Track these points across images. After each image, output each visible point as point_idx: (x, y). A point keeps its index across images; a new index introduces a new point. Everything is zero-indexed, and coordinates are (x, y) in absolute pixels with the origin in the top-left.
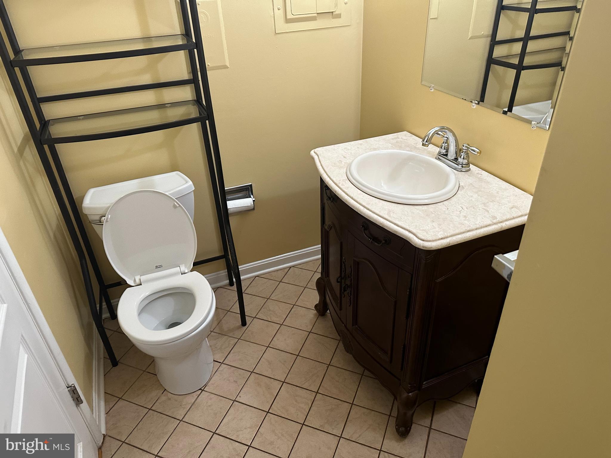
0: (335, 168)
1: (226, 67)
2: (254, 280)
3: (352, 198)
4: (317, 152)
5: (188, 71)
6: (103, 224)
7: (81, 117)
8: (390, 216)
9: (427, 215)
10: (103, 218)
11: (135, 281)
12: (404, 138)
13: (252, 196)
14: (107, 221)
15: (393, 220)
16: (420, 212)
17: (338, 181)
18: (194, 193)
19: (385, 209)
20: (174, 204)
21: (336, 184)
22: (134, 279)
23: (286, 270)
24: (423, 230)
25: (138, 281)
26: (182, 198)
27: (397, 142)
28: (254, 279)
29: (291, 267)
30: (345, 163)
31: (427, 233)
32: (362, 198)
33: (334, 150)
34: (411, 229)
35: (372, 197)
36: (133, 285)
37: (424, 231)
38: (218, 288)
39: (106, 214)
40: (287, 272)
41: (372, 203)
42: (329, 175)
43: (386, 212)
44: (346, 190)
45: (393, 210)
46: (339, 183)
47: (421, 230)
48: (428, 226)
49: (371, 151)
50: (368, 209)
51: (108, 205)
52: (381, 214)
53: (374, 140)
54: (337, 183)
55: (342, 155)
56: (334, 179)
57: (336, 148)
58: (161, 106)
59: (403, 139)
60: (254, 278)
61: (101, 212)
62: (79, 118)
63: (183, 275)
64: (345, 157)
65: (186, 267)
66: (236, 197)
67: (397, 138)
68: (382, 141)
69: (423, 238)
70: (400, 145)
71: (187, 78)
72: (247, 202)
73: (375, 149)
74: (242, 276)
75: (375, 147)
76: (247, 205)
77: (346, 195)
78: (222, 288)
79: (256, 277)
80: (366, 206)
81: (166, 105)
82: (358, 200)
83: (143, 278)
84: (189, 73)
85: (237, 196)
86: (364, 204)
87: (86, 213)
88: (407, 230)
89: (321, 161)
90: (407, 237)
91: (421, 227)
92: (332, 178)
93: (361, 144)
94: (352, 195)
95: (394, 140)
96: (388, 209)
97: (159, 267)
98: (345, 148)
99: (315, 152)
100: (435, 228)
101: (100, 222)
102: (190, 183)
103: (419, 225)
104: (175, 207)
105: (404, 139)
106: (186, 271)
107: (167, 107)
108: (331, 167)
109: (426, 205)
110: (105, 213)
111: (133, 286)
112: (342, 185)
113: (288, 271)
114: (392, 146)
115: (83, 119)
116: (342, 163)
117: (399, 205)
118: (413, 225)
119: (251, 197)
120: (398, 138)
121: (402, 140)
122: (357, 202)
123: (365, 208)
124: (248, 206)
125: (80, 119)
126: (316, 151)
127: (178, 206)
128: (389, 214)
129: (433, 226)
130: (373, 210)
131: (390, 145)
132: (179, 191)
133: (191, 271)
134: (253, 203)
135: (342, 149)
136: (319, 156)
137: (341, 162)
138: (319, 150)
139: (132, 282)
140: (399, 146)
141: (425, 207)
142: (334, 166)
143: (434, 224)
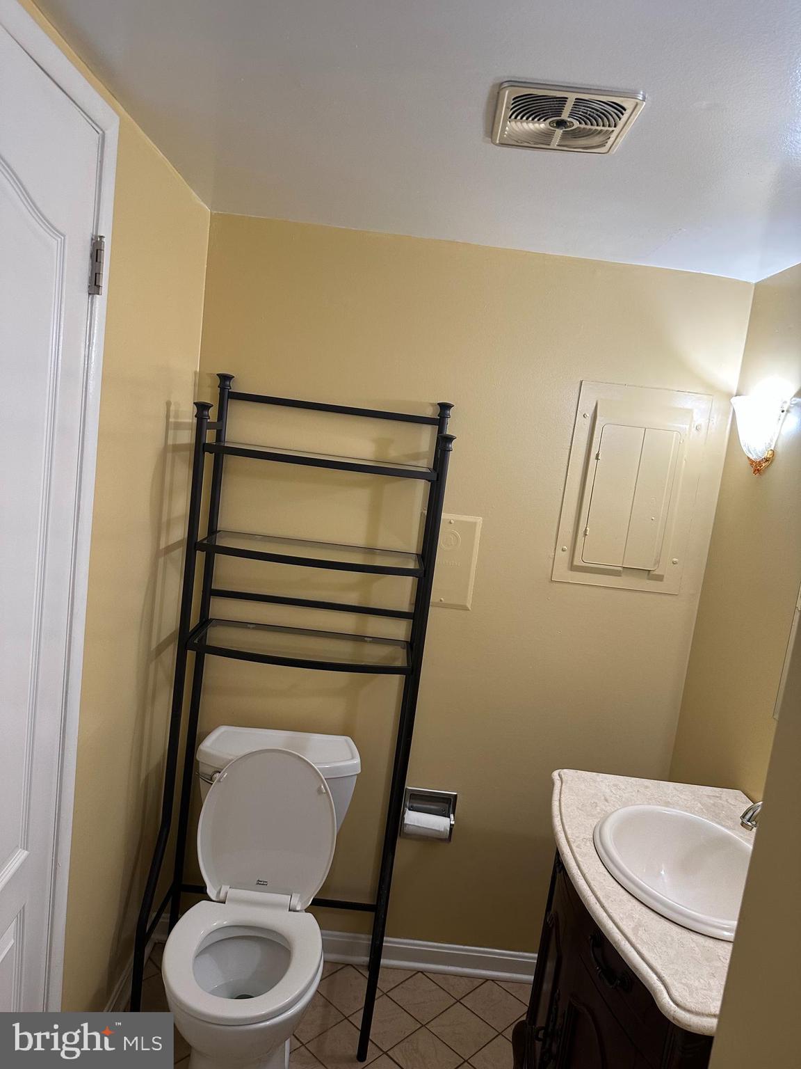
0: (580, 812)
1: (465, 608)
2: (414, 977)
3: (584, 876)
4: (563, 776)
5: (410, 600)
6: (212, 784)
7: (252, 626)
8: (636, 934)
9: (707, 960)
10: (218, 774)
11: (219, 893)
12: (732, 802)
13: (452, 816)
14: (219, 781)
15: (638, 943)
16: (696, 949)
17: (574, 837)
18: (357, 779)
19: (633, 917)
20: (321, 787)
21: (568, 842)
22: (219, 888)
23: (477, 983)
24: (684, 984)
25: (222, 895)
26: (335, 780)
27: (714, 805)
28: (414, 975)
29: (488, 980)
30: (602, 810)
31: (691, 993)
32: (602, 883)
33: (595, 781)
34: (663, 974)
35: (619, 886)
36: (214, 899)
37: (686, 988)
38: (348, 965)
39: (222, 770)
40: (478, 987)
41: (614, 897)
42: (564, 821)
43: (632, 925)
44: (579, 858)
45: (647, 926)
46: (574, 842)
47: (682, 983)
48: (699, 981)
49: (659, 805)
50: (603, 907)
51: (230, 758)
52: (620, 924)
53: (675, 788)
54: (571, 840)
55: (604, 795)
56: (569, 832)
57: (598, 780)
58: (358, 638)
59: (728, 802)
60: (415, 972)
61: (217, 765)
62: (249, 626)
63: (292, 912)
64: (606, 800)
65: (301, 898)
66: (426, 808)
67: (718, 797)
68: (687, 793)
69: (678, 999)
70: (717, 812)
71: (407, 611)
72: (441, 823)
73: (667, 804)
74: (384, 958)
75: (669, 800)
76: (437, 829)
77: (577, 867)
78: (354, 967)
79: (419, 972)
80: (602, 899)
81: (366, 639)
82: (593, 883)
83: (233, 893)
84: (410, 604)
85: (428, 806)
86: (599, 894)
87: (199, 759)
88: (656, 973)
89: (563, 792)
90: (651, 986)
91: (686, 978)
92: (566, 827)
93: (647, 787)
94: (585, 871)
95: (710, 799)
96: (639, 919)
97: (261, 884)
98: (615, 785)
99: (559, 775)
100: (711, 990)
101: (211, 780)
102: (357, 761)
103: (683, 972)
104: (319, 791)
105: (731, 804)
106: (298, 908)
107: (366, 641)
108: (575, 808)
109: (715, 940)
110: (222, 768)
111: (214, 901)
112: (577, 847)
113: (480, 985)
114: (702, 809)
115: (253, 628)
116: (598, 808)
117: (663, 920)
118: (671, 966)
119: (449, 817)
120: (720, 798)
121: (726, 803)
122: (589, 886)
123: (598, 903)
124: (439, 831)
125: (249, 628)
126: (562, 773)
127: (324, 791)
128: (636, 929)
129: (709, 984)
130: (610, 910)
131: (699, 805)
132: (338, 768)
133: (307, 911)
134: (449, 829)
135: (609, 785)
136: (564, 784)
137: (596, 806)
138: (568, 773)
139: (215, 892)
140: (714, 812)
141: (710, 943)
142: (580, 810)
143: (712, 982)
